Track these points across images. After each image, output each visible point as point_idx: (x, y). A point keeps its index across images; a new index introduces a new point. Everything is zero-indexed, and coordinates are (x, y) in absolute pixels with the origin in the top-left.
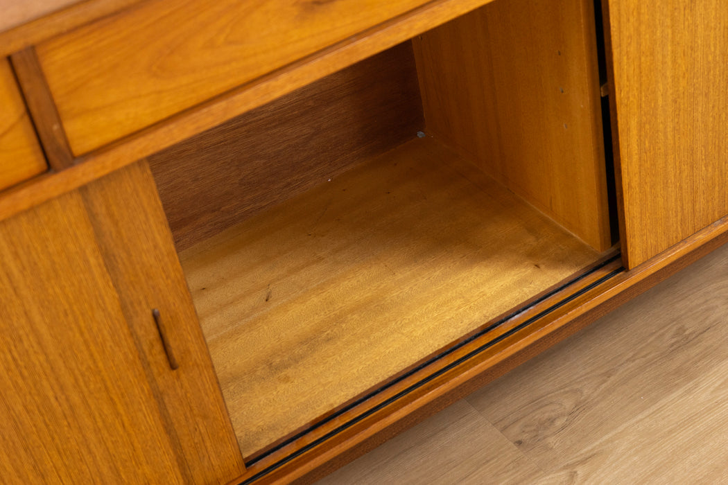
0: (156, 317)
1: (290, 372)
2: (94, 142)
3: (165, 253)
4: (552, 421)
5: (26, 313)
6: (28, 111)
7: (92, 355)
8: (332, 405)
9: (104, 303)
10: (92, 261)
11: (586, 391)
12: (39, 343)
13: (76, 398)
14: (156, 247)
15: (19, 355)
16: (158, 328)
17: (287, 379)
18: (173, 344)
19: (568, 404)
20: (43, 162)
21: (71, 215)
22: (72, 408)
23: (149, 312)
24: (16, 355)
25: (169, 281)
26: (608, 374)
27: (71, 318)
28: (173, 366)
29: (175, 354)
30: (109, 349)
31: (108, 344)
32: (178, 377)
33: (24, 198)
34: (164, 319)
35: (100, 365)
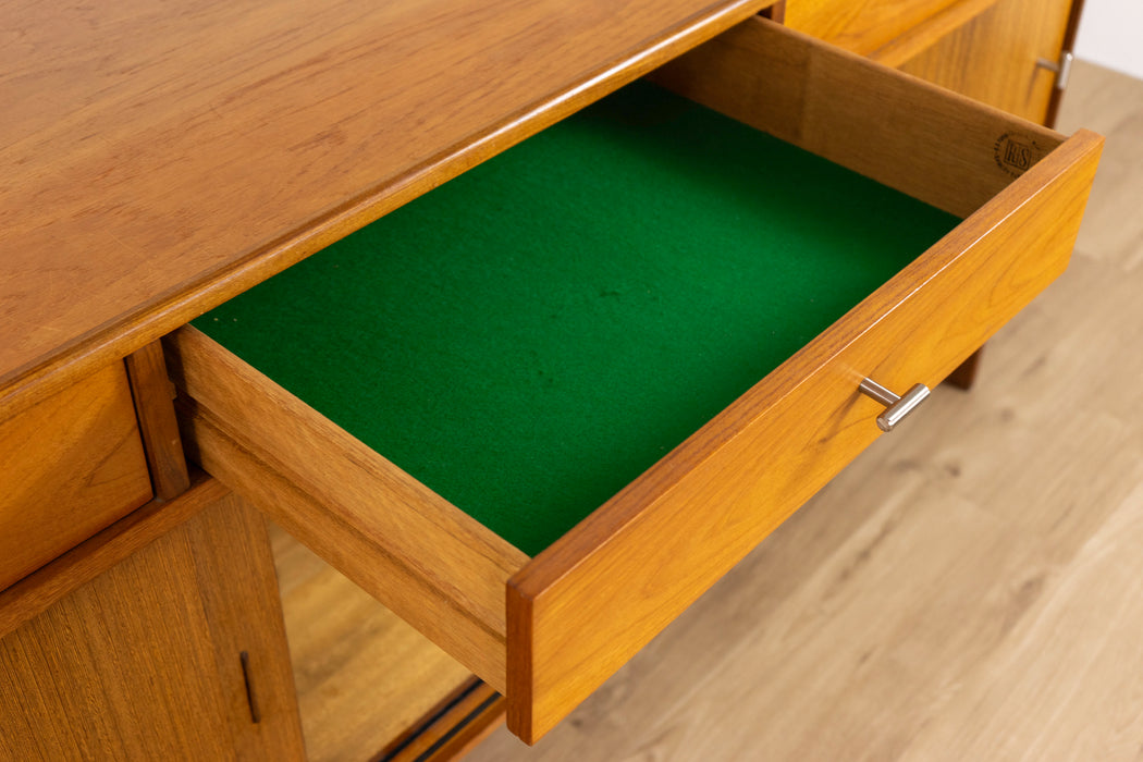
0: (244, 661)
1: (334, 680)
3: (263, 579)
5: (104, 692)
6: (139, 423)
7: (175, 729)
8: (404, 723)
9: (197, 660)
10: (190, 607)
12: (115, 727)
14: (254, 572)
15: (90, 748)
16: (245, 674)
17: (334, 692)
18: (259, 691)
20: (149, 489)
21: (172, 554)
23: (237, 656)
24: (86, 750)
25: (264, 613)
27: (156, 687)
28: (255, 719)
29: (260, 701)
30: (196, 716)
31: (195, 710)
32: (259, 732)
34: (253, 662)
35: (183, 739)
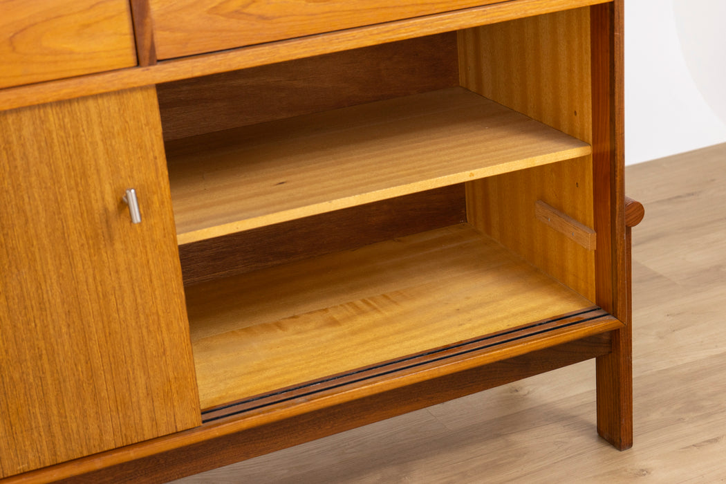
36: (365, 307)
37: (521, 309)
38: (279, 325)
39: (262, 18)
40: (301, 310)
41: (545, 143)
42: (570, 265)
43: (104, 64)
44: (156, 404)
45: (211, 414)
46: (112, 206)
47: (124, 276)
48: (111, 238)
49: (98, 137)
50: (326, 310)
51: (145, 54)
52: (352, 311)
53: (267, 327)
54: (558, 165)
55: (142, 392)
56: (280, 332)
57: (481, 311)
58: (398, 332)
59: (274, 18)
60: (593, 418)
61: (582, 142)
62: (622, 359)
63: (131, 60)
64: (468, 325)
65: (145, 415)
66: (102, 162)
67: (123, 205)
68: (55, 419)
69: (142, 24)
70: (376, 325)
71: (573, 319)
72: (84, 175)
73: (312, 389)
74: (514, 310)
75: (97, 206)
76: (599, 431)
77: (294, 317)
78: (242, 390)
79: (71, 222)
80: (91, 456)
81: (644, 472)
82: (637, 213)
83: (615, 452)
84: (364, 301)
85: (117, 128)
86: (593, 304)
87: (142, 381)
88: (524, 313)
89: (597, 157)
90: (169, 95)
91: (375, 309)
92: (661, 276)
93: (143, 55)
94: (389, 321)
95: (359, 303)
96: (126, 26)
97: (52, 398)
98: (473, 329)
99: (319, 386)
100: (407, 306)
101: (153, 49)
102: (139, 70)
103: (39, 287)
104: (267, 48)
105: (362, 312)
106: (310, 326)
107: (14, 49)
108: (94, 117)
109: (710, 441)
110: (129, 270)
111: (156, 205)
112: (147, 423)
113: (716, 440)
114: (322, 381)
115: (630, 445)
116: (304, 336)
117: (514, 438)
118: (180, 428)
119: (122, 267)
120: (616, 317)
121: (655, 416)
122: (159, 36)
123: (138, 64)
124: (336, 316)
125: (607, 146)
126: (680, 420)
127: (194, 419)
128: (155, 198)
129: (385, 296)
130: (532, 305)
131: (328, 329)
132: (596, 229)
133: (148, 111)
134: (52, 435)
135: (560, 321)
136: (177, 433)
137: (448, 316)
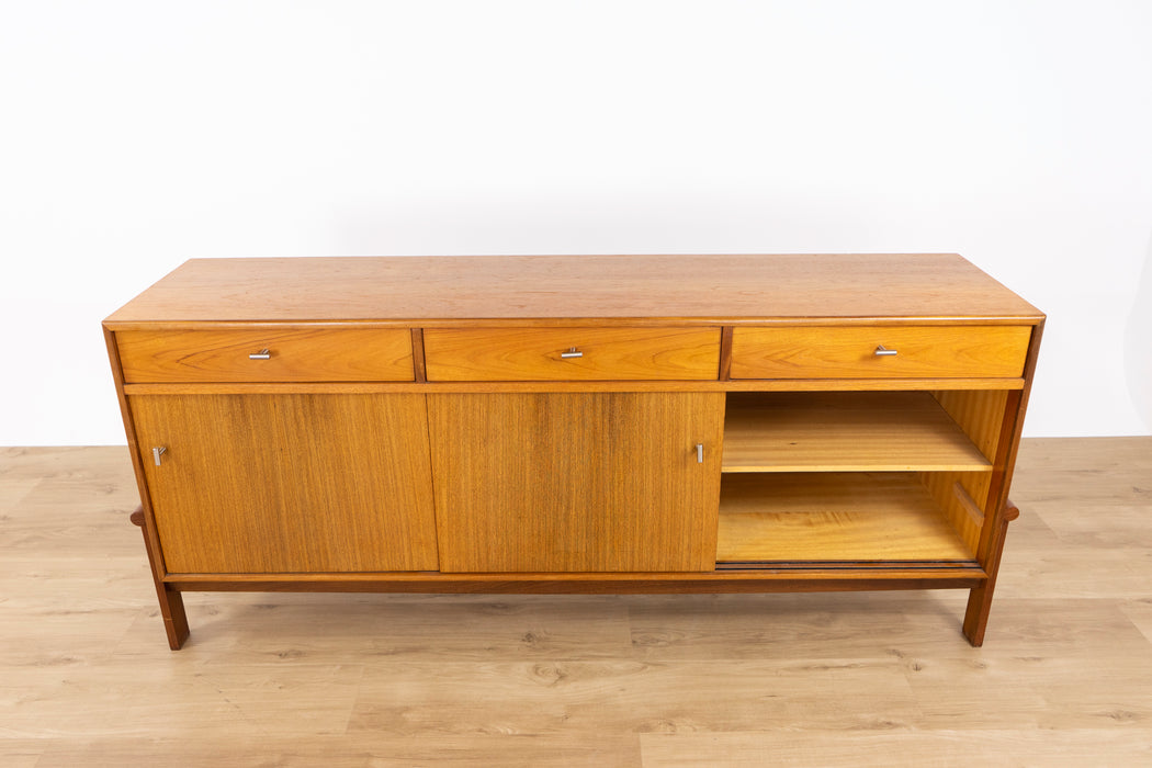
2: (436, 378)
4: (658, 641)
7: (412, 470)
11: (687, 638)
13: (399, 484)
19: (673, 638)
20: (413, 377)
21: (419, 404)
22: (397, 488)
26: (704, 635)
27: (407, 448)
33: (401, 388)
36: (832, 518)
37: (927, 547)
38: (777, 516)
39: (795, 365)
40: (792, 509)
41: (965, 455)
42: (966, 528)
43: (701, 377)
44: (692, 554)
45: (721, 565)
46: (689, 450)
47: (688, 486)
48: (685, 466)
49: (689, 413)
50: (807, 513)
51: (724, 375)
52: (823, 519)
53: (769, 515)
54: (972, 473)
55: (685, 547)
56: (776, 520)
57: (900, 542)
58: (845, 542)
59: (802, 366)
60: (962, 619)
61: (988, 462)
62: (985, 595)
63: (716, 377)
64: (890, 550)
65: (685, 559)
66: (688, 426)
67: (695, 450)
68: (637, 549)
69: (725, 360)
70: (834, 533)
71: (957, 565)
72: (678, 430)
73: (783, 566)
74: (922, 547)
75: (682, 447)
76: (964, 628)
77: (787, 513)
78: (747, 554)
79: (665, 453)
80: (651, 573)
81: (982, 666)
82: (1015, 513)
83: (969, 647)
84: (833, 514)
85: (700, 409)
86: (974, 557)
87: (686, 540)
88: (928, 551)
89: (995, 474)
90: (732, 399)
91: (837, 522)
92: (1049, 529)
93: (723, 375)
94: (843, 532)
95: (829, 514)
96: (716, 359)
97: (637, 539)
98: (892, 553)
99: (788, 566)
100: (857, 524)
101: (729, 373)
102: (718, 383)
103: (642, 482)
104: (794, 383)
105: (829, 522)
106: (795, 522)
107: (654, 362)
108: (689, 403)
109: (1035, 659)
110: (691, 483)
111: (713, 453)
112: (684, 563)
113: (1039, 659)
114: (790, 562)
115: (980, 645)
116: (790, 528)
117: (908, 617)
118: (702, 570)
119: (688, 481)
120: (985, 571)
121: (1005, 630)
122: (734, 366)
123: (719, 379)
124: (813, 520)
125: (1002, 469)
126: (1021, 638)
127: (711, 567)
128: (714, 450)
129: (846, 514)
130: (935, 546)
131: (804, 527)
132: (985, 516)
133: (720, 405)
134: (633, 557)
135: (948, 564)
136: (699, 572)
137: (879, 539)
